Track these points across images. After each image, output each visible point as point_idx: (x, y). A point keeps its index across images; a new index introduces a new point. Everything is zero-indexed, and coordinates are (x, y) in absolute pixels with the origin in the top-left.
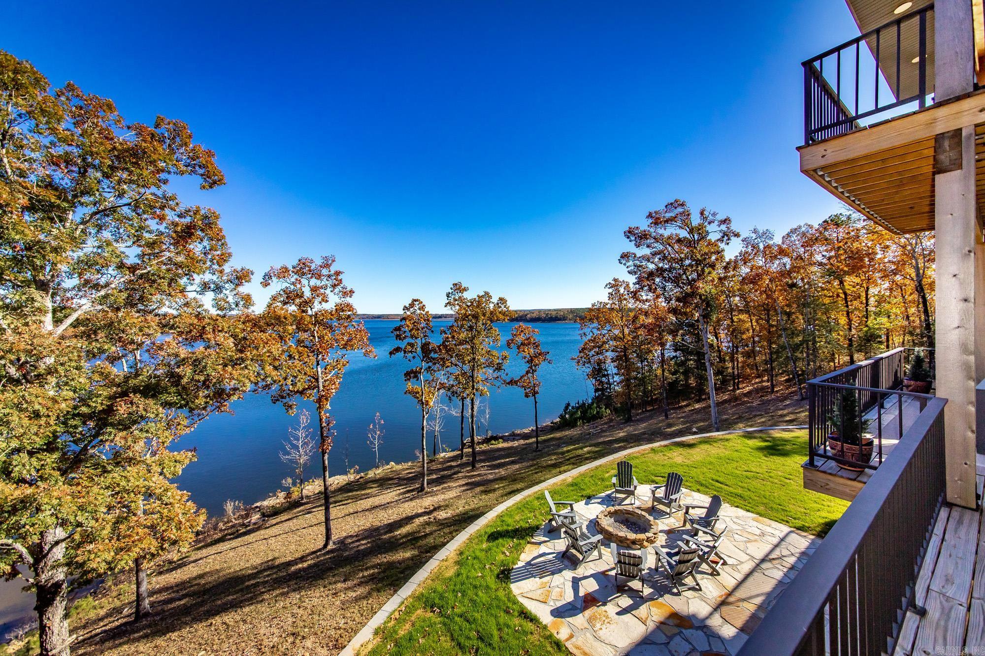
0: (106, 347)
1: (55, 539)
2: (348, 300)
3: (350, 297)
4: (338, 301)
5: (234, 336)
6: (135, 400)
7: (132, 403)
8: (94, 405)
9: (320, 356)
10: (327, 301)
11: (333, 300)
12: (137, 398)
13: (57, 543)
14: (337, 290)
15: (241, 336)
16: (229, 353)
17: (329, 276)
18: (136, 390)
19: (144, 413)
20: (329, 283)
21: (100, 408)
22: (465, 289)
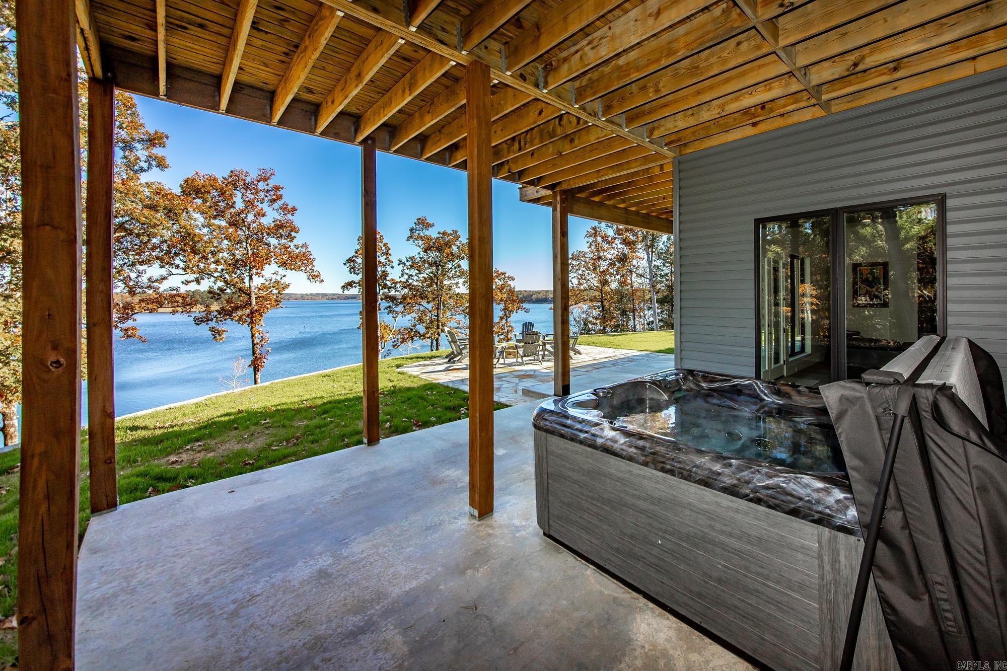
2: (290, 217)
3: (292, 214)
4: (277, 217)
10: (264, 216)
11: (272, 216)
14: (276, 206)
17: (268, 191)
20: (267, 198)
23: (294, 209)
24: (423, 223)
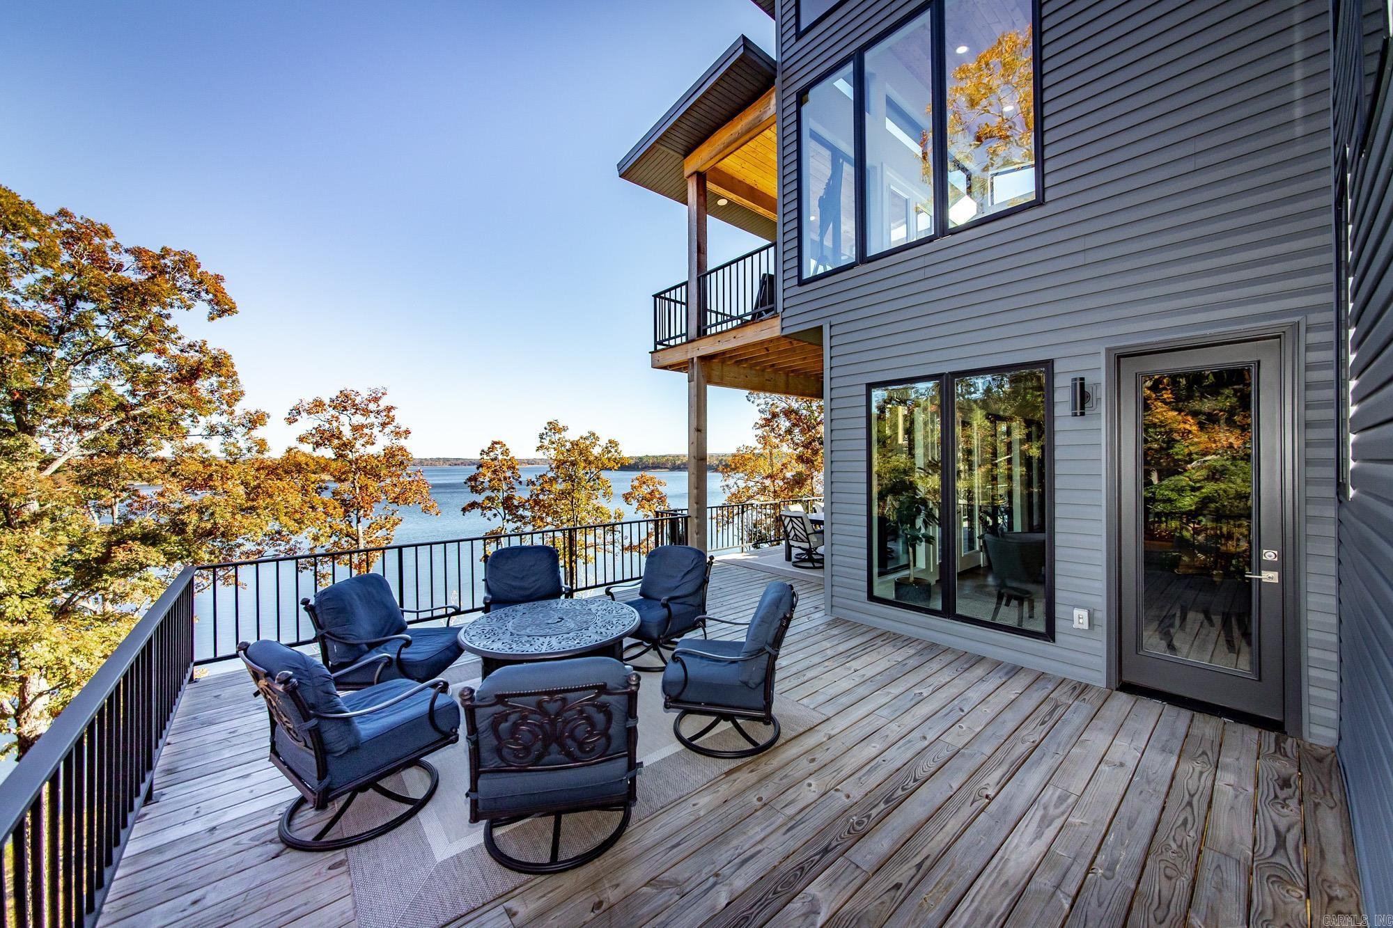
0: (103, 493)
1: (39, 691)
2: (402, 442)
3: (406, 438)
4: (388, 444)
5: (245, 484)
6: (136, 547)
7: (130, 550)
8: (88, 552)
9: (362, 512)
10: (373, 444)
11: (382, 443)
12: (136, 545)
13: (41, 694)
14: (387, 430)
15: (253, 484)
16: (239, 501)
17: (378, 412)
18: (134, 538)
19: (144, 560)
20: (376, 422)
21: (94, 555)
22: (565, 429)
23: (407, 432)
24: (553, 427)
